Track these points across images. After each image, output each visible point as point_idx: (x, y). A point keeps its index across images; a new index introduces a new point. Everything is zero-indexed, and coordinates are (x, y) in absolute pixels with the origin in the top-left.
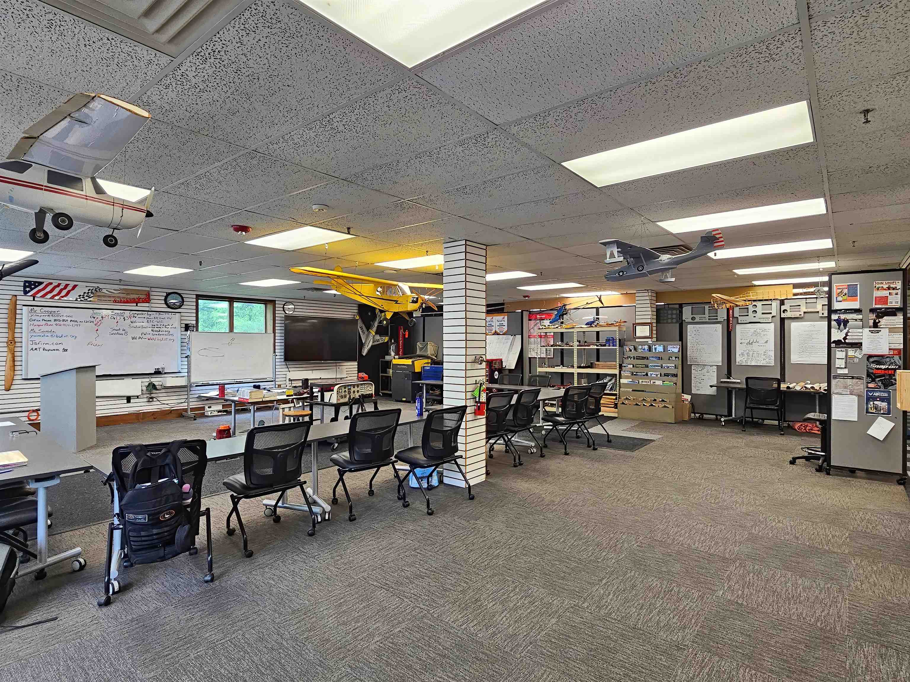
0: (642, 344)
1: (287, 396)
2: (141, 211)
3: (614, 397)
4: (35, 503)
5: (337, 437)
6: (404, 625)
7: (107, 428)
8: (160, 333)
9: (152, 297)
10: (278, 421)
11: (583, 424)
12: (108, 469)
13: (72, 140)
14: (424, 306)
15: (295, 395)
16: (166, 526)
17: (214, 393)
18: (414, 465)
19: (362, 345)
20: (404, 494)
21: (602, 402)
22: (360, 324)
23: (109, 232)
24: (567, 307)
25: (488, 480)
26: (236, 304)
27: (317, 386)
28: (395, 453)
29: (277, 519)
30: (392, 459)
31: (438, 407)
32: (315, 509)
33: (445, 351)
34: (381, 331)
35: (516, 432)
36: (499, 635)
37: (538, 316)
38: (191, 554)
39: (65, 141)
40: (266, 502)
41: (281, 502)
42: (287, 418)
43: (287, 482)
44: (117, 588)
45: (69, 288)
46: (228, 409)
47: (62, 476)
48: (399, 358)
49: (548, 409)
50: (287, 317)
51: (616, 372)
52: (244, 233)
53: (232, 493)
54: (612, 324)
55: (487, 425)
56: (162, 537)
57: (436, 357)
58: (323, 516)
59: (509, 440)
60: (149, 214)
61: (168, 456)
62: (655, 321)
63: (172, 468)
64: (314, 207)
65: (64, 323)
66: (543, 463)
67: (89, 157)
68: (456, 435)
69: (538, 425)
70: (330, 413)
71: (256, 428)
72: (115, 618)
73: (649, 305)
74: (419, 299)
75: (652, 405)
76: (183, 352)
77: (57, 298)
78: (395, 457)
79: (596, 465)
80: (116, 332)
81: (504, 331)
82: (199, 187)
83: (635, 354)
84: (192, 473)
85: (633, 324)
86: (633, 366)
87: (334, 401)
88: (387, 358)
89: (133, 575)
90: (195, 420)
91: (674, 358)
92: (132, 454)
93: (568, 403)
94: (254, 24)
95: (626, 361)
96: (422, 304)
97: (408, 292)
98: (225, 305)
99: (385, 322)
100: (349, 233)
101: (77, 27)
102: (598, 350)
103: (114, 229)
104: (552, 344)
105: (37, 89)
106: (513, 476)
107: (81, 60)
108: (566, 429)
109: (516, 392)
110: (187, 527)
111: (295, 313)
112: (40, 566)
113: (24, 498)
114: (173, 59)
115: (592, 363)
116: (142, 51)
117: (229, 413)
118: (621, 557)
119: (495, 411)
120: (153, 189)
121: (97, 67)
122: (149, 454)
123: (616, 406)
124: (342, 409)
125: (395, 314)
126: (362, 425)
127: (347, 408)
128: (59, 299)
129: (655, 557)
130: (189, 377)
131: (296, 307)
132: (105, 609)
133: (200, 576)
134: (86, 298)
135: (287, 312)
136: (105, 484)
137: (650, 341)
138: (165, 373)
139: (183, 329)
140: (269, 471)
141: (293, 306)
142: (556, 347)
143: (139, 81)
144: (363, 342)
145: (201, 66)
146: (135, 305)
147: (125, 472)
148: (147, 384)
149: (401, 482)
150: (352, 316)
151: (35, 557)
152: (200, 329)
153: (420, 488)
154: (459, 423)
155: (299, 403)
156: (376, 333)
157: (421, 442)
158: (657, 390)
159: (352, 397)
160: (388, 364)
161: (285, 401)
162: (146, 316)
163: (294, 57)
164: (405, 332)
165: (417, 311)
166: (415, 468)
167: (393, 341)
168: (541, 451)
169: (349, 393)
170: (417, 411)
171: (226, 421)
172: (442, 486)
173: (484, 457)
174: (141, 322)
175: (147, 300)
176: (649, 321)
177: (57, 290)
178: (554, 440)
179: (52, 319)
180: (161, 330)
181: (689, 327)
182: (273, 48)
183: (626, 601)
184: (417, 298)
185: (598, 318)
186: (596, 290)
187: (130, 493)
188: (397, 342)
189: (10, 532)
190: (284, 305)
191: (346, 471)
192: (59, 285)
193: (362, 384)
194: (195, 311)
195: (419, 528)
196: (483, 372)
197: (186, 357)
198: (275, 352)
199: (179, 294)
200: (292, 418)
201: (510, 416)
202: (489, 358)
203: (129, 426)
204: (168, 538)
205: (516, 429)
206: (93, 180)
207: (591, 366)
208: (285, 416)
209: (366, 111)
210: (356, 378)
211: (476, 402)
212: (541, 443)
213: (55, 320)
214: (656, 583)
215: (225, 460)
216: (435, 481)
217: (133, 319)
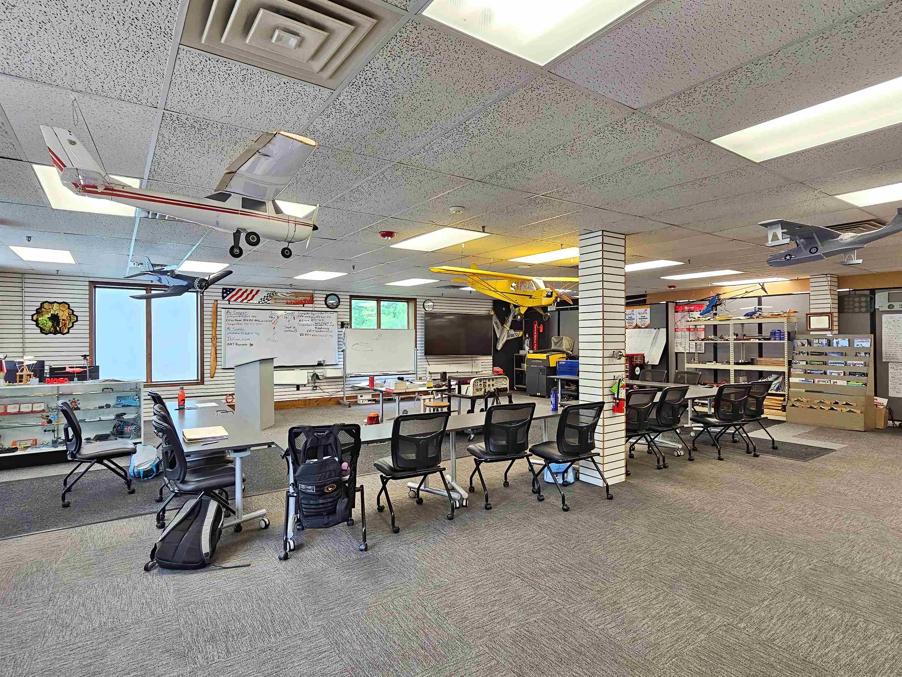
0: (819, 337)
1: (428, 388)
2: (308, 225)
3: (782, 398)
4: (234, 469)
5: (473, 429)
6: (539, 616)
7: (282, 412)
8: (322, 330)
9: (315, 299)
10: (419, 411)
11: (741, 427)
12: (285, 446)
13: (259, 171)
14: (559, 300)
15: (435, 387)
16: (330, 498)
17: (365, 383)
18: (549, 459)
19: (496, 340)
20: (539, 488)
21: (765, 403)
22: (495, 319)
23: (285, 245)
24: (722, 297)
25: (628, 481)
26: (382, 303)
27: (455, 379)
28: (530, 447)
29: (420, 501)
30: (526, 453)
31: (573, 403)
32: (454, 495)
33: (581, 346)
34: (515, 326)
35: (660, 432)
36: (640, 641)
37: (686, 308)
38: (348, 525)
39: (254, 173)
40: (410, 484)
41: (423, 485)
42: (428, 408)
43: (428, 467)
44: (292, 547)
45: (254, 293)
46: (376, 399)
47: (252, 449)
48: (533, 353)
49: (698, 409)
50: (427, 314)
51: (785, 369)
52: (390, 238)
53: (382, 474)
54: (778, 315)
55: (627, 423)
56: (326, 507)
57: (572, 351)
58: (461, 501)
59: (652, 440)
60: (315, 228)
61: (330, 437)
62: (837, 310)
63: (334, 448)
64: (452, 209)
65: (251, 322)
66: (693, 467)
67: (271, 184)
68: (593, 431)
69: (685, 426)
70: (466, 405)
71: (401, 416)
72: (291, 571)
73: (828, 292)
74: (554, 293)
75: (832, 409)
76: (340, 346)
77: (245, 301)
78: (530, 451)
79: (758, 473)
80: (288, 329)
81: (646, 325)
82: (353, 200)
83: (810, 349)
84: (349, 453)
85: (807, 314)
86: (807, 363)
87: (470, 394)
88: (522, 352)
89: (303, 538)
90: (350, 407)
91: (863, 354)
92: (303, 434)
93: (722, 403)
94: (399, 50)
95: (797, 357)
96: (557, 298)
97: (542, 286)
98: (374, 303)
99: (519, 317)
100: (484, 232)
101: (263, 78)
102: (760, 345)
103: (289, 242)
104: (703, 337)
105: (234, 132)
106: (656, 478)
107: (265, 104)
108: (720, 432)
109: (660, 389)
110: (346, 500)
111: (434, 310)
112: (238, 521)
113: (225, 465)
114: (333, 91)
115: (752, 359)
116: (309, 89)
117: (377, 402)
118: (788, 579)
119: (634, 409)
120: (318, 205)
121: (276, 108)
122: (315, 434)
123: (784, 408)
124: (478, 401)
125: (530, 309)
126: (497, 418)
127: (483, 400)
128: (247, 302)
129: (834, 584)
130: (344, 368)
131: (435, 304)
132: (284, 563)
133: (356, 545)
134: (266, 301)
135: (427, 309)
136: (283, 458)
137: (829, 334)
138: (326, 365)
139: (340, 327)
140: (412, 456)
141: (432, 304)
142: (707, 342)
143: (307, 114)
144: (498, 336)
145: (356, 94)
146: (302, 305)
147: (297, 448)
148: (312, 374)
149: (536, 476)
150: (487, 312)
151: (234, 513)
152: (353, 327)
153: (555, 483)
154: (596, 419)
155: (438, 395)
156: (511, 328)
157: (556, 438)
158: (840, 391)
159: (487, 391)
160: (522, 359)
161: (426, 393)
162: (310, 315)
163: (433, 74)
164: (539, 326)
165: (551, 305)
166: (551, 463)
167: (527, 336)
168: (690, 454)
169: (485, 386)
170: (552, 406)
171: (375, 409)
172: (578, 484)
173: (623, 456)
174: (307, 320)
175: (312, 302)
176: (828, 310)
177: (245, 294)
178: (705, 443)
179: (242, 319)
180: (323, 327)
181: (885, 317)
182: (415, 69)
183: (794, 628)
184: (552, 293)
185: (761, 309)
186: (758, 277)
187: (302, 466)
188: (531, 336)
189: (217, 492)
190: (424, 302)
191: (482, 461)
192: (247, 290)
193: (497, 378)
194: (348, 310)
195: (554, 523)
196: (623, 368)
197: (342, 351)
198: (416, 347)
199: (336, 295)
200: (432, 409)
201: (653, 415)
202: (628, 352)
203: (298, 410)
204: (331, 508)
205: (660, 429)
206: (273, 201)
207: (752, 362)
208: (425, 406)
209: (500, 113)
210: (491, 372)
211: (614, 399)
212: (690, 445)
213: (244, 320)
214: (834, 613)
215: (376, 444)
216: (570, 477)
217: (301, 318)
